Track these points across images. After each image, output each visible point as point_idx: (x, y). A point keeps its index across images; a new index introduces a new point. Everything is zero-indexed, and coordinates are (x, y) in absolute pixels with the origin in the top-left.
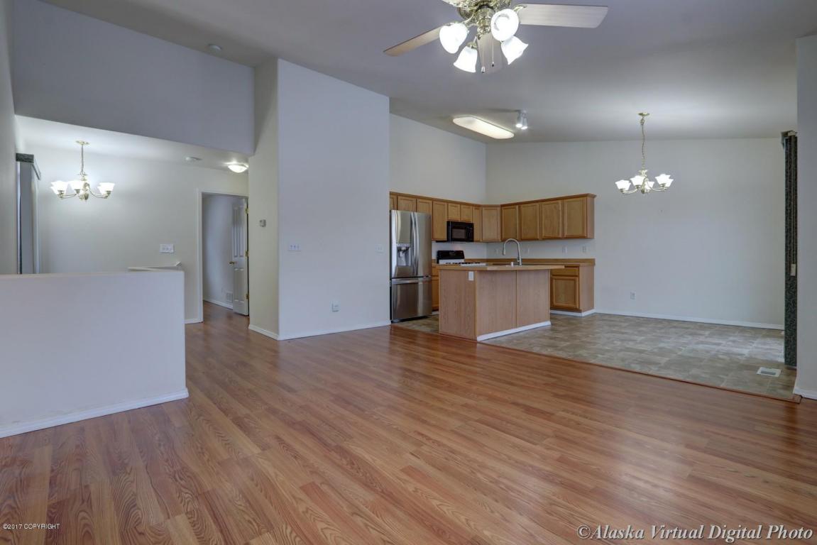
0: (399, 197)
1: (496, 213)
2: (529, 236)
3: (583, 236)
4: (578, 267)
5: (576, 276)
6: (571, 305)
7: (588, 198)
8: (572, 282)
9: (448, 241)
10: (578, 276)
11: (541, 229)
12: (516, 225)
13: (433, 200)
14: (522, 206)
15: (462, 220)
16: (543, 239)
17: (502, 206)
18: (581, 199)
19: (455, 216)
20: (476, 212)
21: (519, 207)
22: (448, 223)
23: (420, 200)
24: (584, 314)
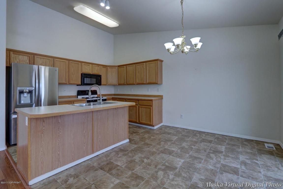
0: (35, 56)
1: (115, 70)
2: (131, 82)
3: (156, 83)
4: (152, 100)
5: (151, 106)
6: (149, 123)
7: (158, 61)
8: (149, 109)
9: (82, 85)
10: (152, 106)
11: (136, 79)
12: (125, 76)
13: (69, 60)
14: (127, 66)
15: (93, 73)
16: (137, 84)
17: (119, 66)
18: (155, 62)
19: (88, 70)
20: (104, 69)
21: (126, 67)
22: (82, 74)
23: (57, 59)
24: (155, 128)
